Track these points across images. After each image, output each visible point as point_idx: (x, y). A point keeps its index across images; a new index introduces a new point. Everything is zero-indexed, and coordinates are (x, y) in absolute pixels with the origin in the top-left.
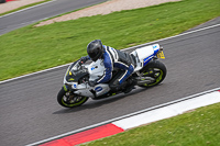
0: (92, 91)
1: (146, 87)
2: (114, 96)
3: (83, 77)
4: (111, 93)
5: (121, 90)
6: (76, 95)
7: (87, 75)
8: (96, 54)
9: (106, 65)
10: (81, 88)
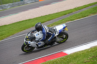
0: (37, 45)
1: (60, 43)
2: (46, 47)
3: (33, 39)
4: (45, 45)
5: (49, 44)
6: (30, 46)
7: (35, 38)
8: (39, 29)
9: (44, 33)
10: (32, 43)
